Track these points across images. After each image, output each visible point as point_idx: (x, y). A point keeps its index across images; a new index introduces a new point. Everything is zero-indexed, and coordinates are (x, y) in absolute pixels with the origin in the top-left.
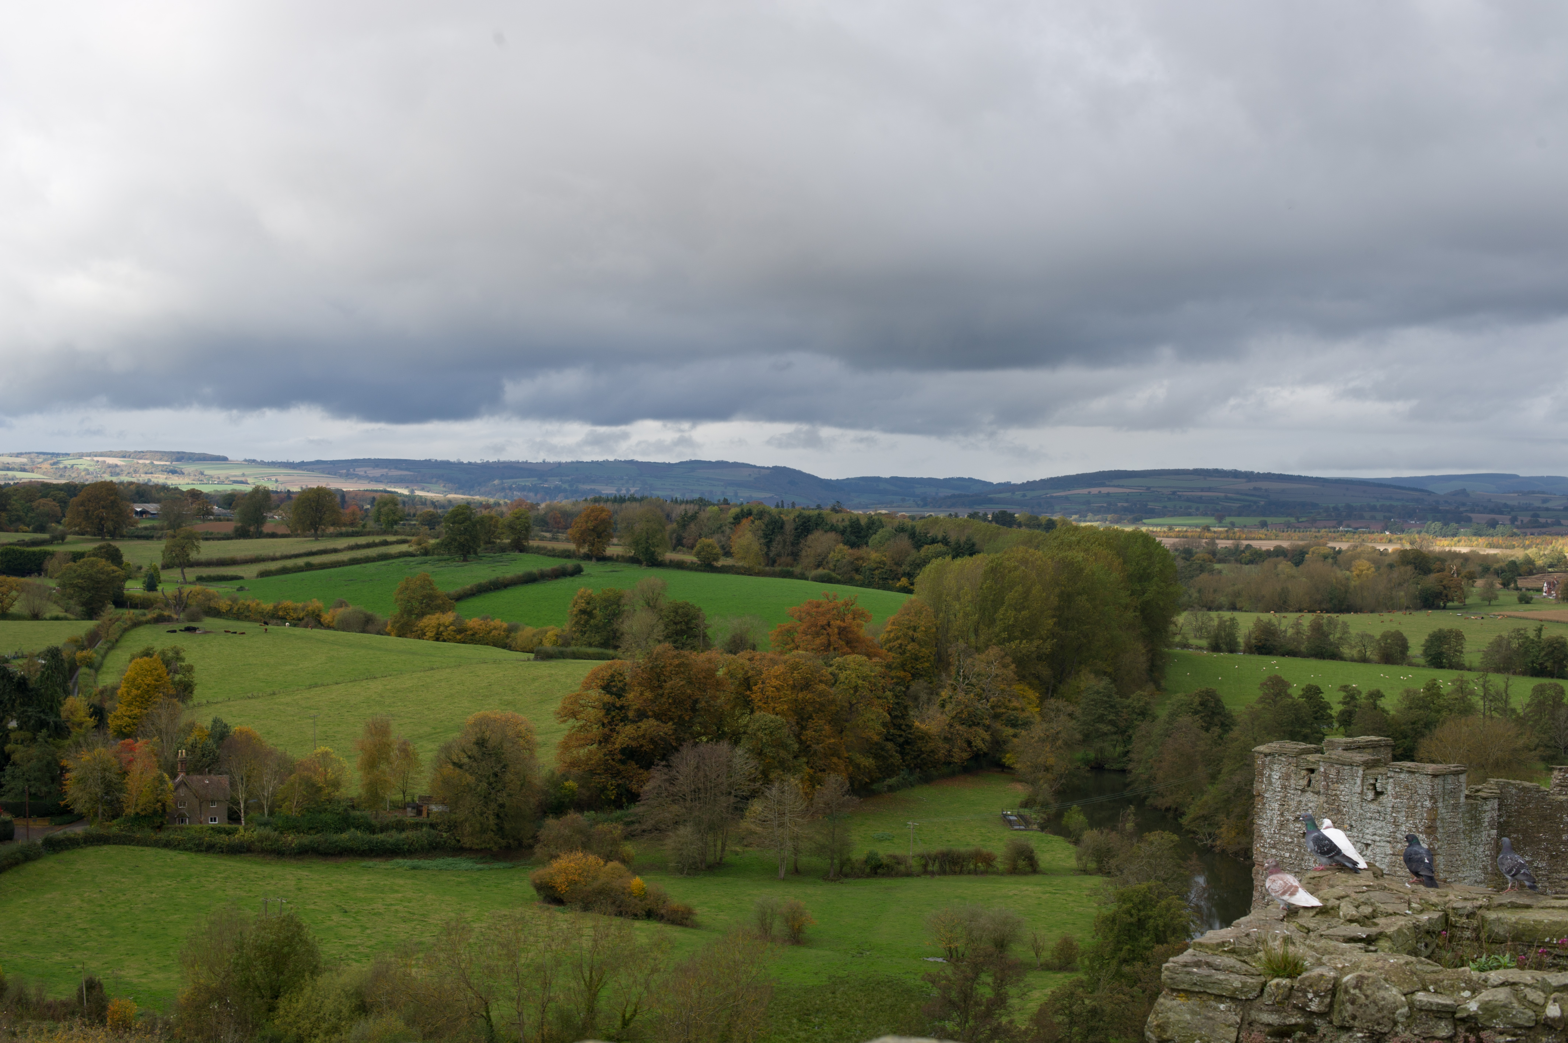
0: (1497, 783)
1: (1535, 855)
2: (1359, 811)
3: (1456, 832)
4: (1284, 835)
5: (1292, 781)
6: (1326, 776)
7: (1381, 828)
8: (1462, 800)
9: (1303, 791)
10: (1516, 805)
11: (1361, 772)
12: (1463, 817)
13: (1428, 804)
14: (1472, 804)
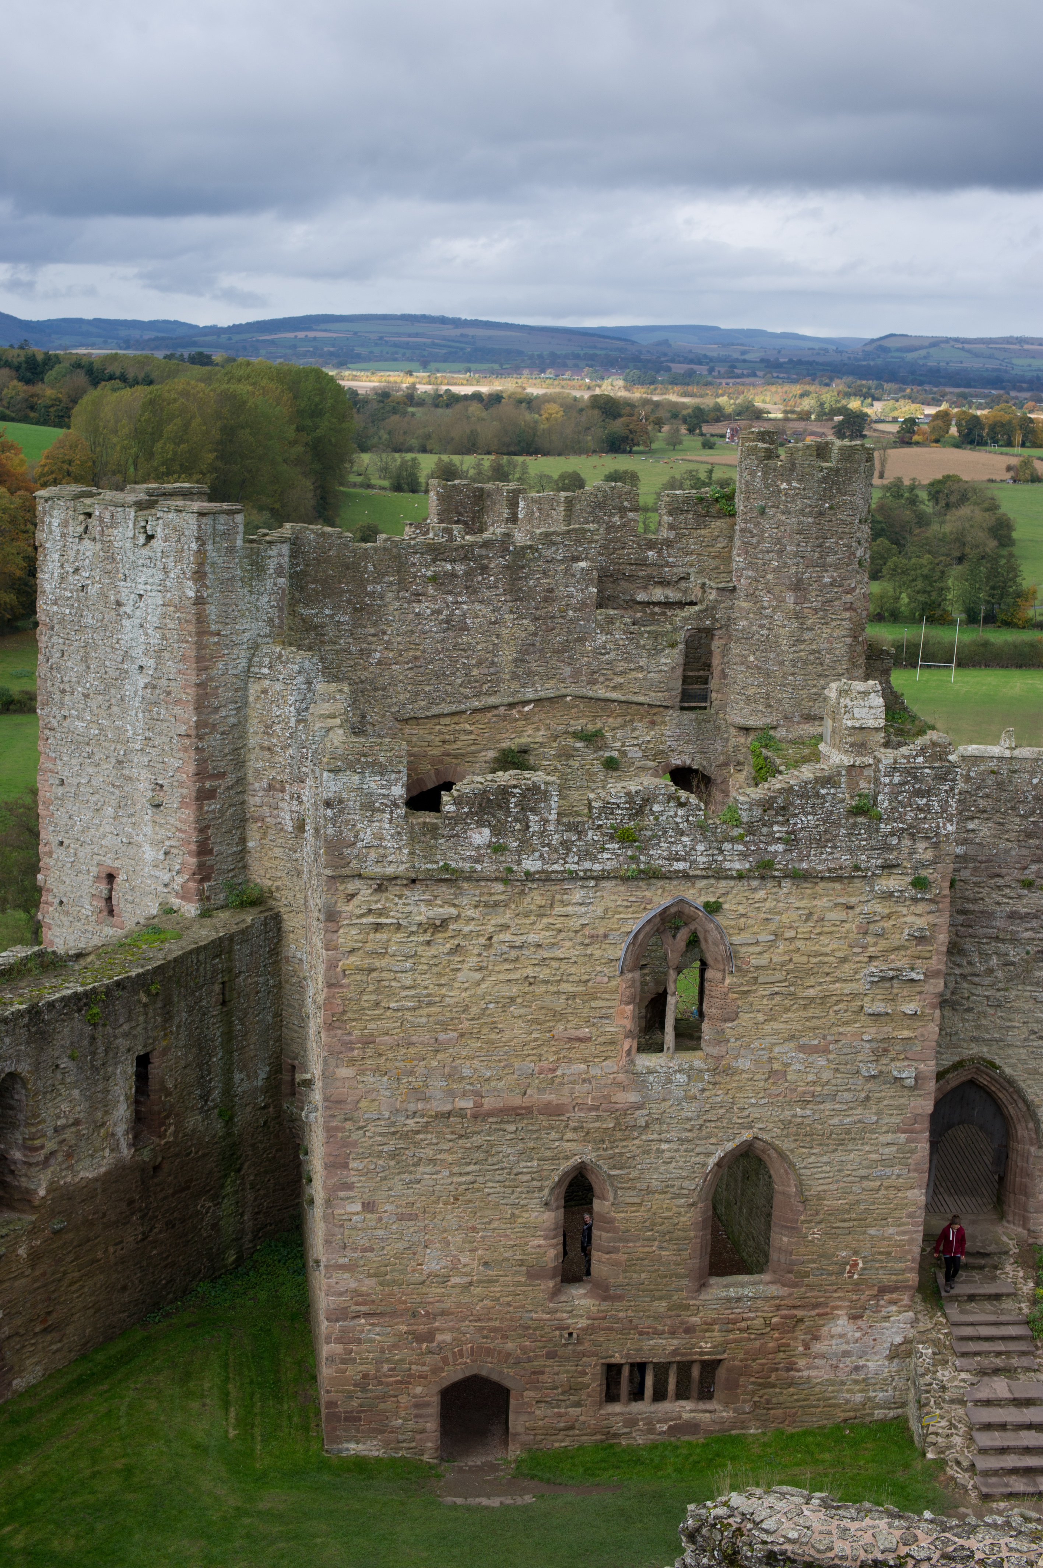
0: (292, 528)
1: (336, 608)
2: (132, 558)
3: (232, 579)
4: (65, 589)
5: (71, 528)
6: (101, 519)
7: (153, 576)
8: (239, 542)
9: (81, 538)
10: (314, 552)
11: (133, 514)
12: (240, 562)
13: (194, 546)
14: (252, 549)
